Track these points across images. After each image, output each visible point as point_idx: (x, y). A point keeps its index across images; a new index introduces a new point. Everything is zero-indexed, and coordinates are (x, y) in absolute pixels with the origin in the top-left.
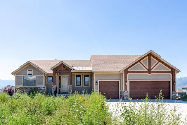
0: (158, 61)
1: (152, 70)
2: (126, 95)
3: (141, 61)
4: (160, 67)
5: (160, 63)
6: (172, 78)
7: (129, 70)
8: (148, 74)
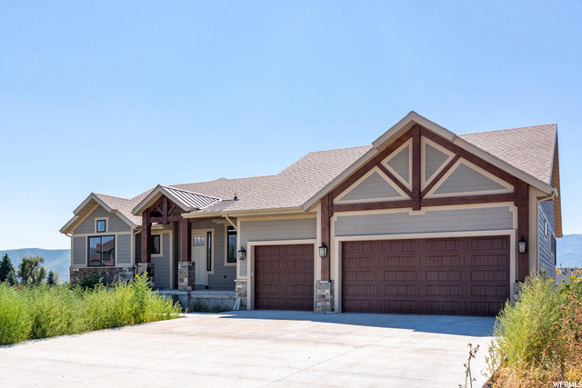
0: (452, 155)
1: (430, 195)
2: (324, 296)
3: (384, 163)
4: (462, 178)
5: (462, 161)
6: (515, 225)
7: (337, 201)
8: (409, 210)
